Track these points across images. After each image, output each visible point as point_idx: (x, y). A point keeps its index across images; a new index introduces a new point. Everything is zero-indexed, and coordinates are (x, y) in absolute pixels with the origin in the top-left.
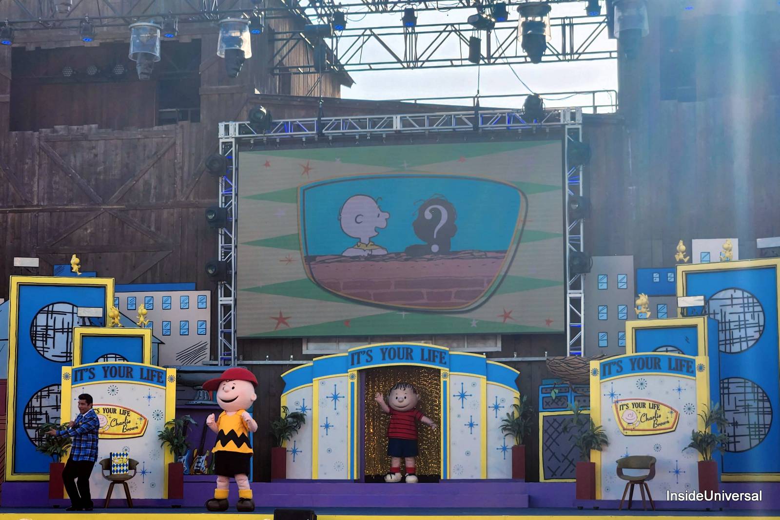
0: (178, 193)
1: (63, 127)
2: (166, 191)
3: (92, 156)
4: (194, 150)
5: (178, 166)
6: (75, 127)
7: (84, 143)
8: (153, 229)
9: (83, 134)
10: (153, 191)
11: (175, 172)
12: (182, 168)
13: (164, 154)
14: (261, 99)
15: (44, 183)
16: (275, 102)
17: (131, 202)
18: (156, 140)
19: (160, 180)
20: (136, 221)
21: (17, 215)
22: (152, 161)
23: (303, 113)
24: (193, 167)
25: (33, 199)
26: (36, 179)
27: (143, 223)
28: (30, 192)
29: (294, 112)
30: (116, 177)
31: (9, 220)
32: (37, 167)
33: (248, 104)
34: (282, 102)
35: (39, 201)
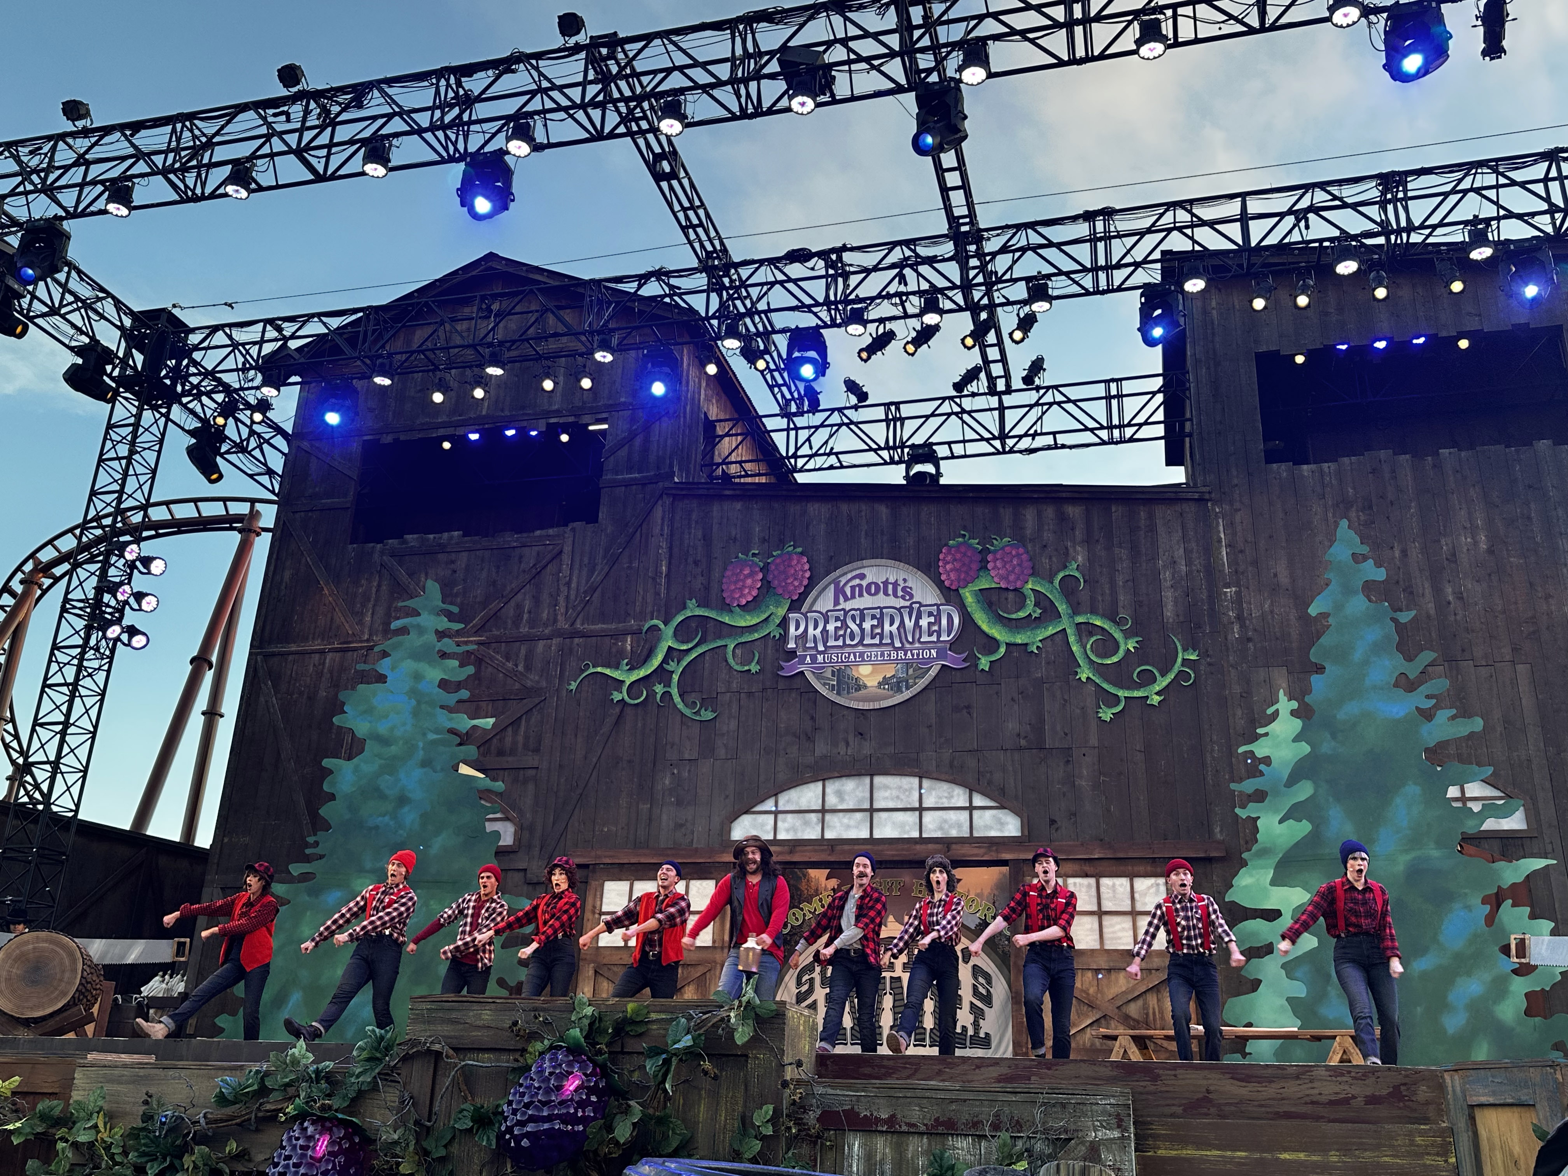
0: (559, 617)
1: (415, 536)
2: (545, 615)
3: (450, 572)
4: (586, 560)
5: (563, 582)
6: (431, 536)
7: (440, 556)
8: (521, 668)
9: (440, 544)
10: (526, 616)
11: (558, 589)
12: (568, 584)
13: (547, 565)
14: (682, 489)
15: (381, 611)
16: (701, 492)
17: (496, 632)
18: (536, 548)
19: (537, 600)
20: (499, 657)
21: (339, 655)
22: (527, 577)
23: (738, 505)
24: (584, 582)
25: (363, 633)
26: (370, 605)
27: (508, 660)
28: (361, 623)
29: (726, 505)
30: (478, 600)
31: (327, 661)
32: (374, 590)
33: (665, 496)
34: (711, 492)
35: (370, 635)
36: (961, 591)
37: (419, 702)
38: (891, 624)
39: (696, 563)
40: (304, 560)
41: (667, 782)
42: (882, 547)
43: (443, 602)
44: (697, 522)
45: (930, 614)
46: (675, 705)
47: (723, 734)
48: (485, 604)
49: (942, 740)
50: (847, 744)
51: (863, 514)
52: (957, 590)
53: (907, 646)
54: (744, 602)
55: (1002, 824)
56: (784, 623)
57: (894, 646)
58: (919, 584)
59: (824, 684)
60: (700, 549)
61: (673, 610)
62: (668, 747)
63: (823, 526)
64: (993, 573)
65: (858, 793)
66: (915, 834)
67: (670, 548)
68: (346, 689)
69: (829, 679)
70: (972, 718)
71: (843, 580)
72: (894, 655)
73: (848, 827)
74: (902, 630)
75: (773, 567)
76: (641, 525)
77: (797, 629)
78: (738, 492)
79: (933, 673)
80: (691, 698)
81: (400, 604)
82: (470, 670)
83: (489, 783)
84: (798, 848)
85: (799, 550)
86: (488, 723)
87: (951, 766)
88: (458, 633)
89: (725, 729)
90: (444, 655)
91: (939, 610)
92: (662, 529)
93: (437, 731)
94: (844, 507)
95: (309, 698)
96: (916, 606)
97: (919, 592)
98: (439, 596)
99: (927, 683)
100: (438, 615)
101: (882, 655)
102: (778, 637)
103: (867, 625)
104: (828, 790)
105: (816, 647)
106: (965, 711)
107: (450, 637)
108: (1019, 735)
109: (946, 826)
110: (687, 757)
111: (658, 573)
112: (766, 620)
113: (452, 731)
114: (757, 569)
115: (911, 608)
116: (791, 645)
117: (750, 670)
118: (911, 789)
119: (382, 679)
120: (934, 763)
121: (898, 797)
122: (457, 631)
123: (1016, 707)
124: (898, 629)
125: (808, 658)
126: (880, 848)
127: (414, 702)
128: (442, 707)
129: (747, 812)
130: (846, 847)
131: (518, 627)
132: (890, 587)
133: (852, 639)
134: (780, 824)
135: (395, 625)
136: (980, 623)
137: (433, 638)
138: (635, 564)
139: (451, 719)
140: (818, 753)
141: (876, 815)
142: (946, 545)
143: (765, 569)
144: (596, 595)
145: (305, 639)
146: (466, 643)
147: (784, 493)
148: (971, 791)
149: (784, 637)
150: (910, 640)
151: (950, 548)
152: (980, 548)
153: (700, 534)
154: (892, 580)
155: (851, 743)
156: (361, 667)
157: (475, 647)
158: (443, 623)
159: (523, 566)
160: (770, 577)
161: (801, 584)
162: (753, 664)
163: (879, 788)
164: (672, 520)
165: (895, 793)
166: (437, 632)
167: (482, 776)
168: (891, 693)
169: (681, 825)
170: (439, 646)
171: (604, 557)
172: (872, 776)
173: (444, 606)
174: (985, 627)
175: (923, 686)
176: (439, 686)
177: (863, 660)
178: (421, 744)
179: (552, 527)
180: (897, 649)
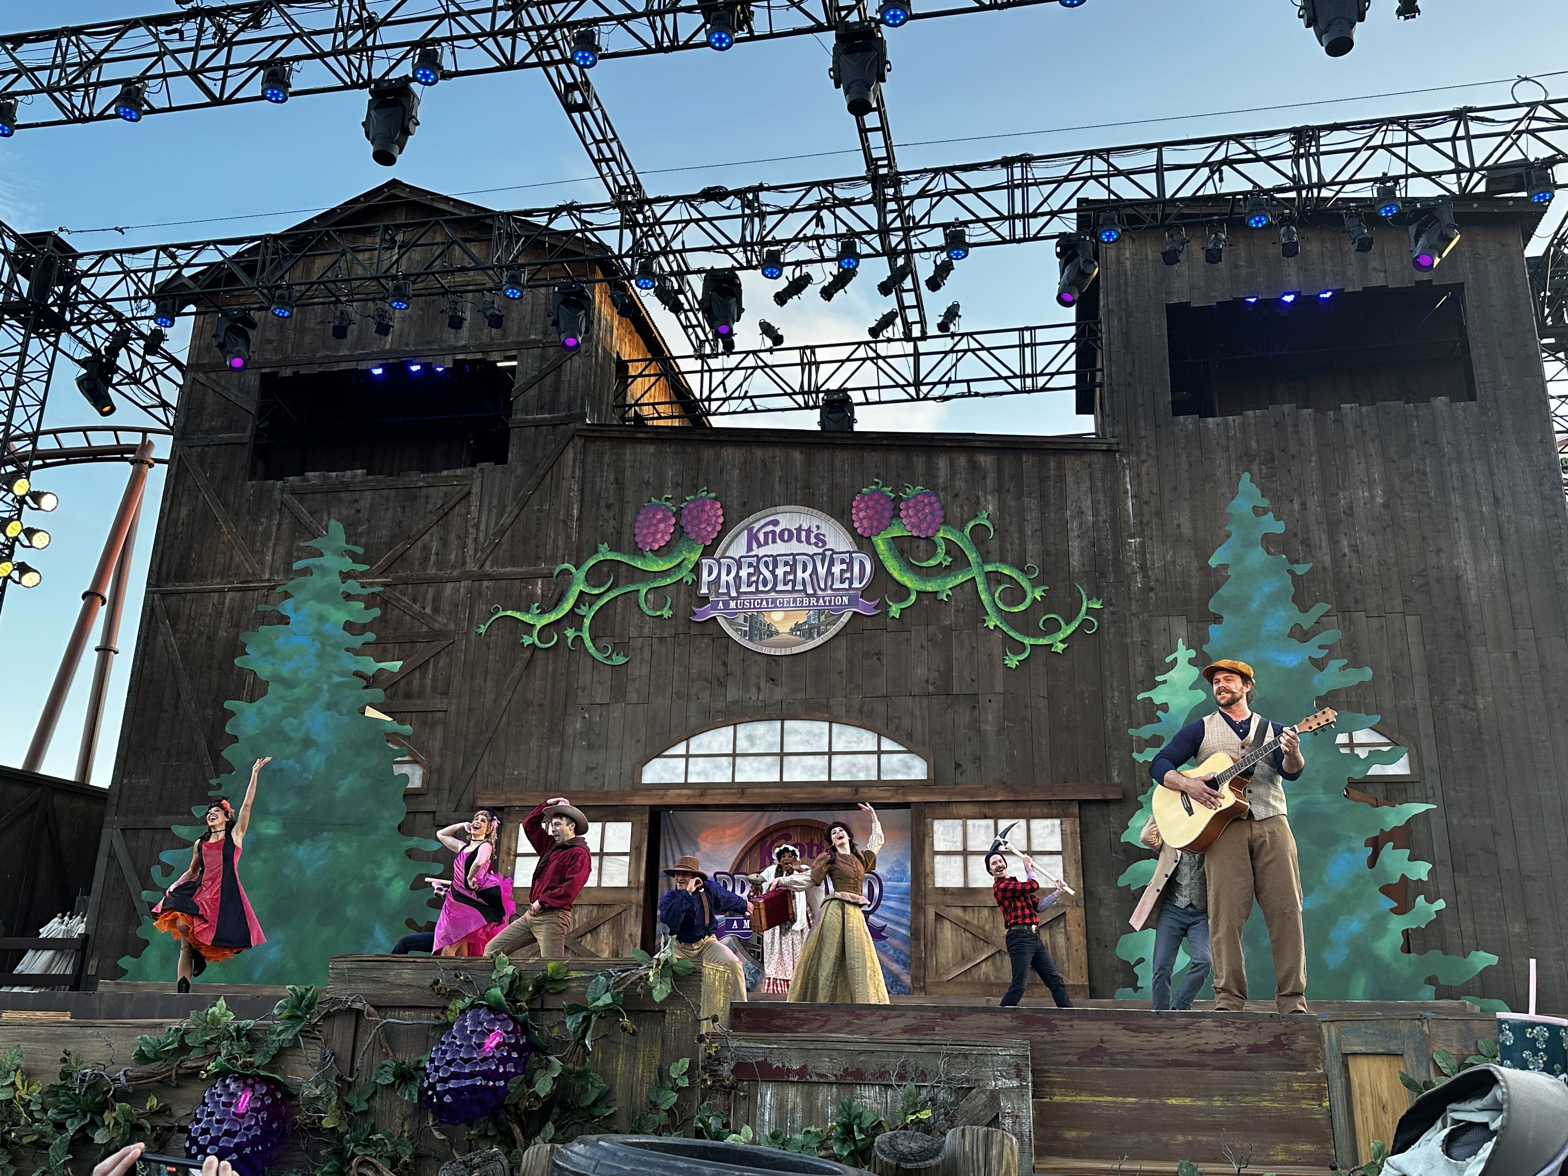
0: (468, 560)
1: (317, 473)
2: (453, 557)
3: (354, 511)
4: (495, 502)
5: (472, 523)
6: (334, 474)
7: (343, 495)
8: (428, 610)
9: (342, 483)
10: (433, 558)
11: (467, 531)
12: (477, 526)
13: (454, 506)
14: (594, 431)
15: (281, 550)
16: (612, 434)
17: (401, 574)
18: (444, 488)
19: (444, 542)
20: (405, 599)
21: (239, 594)
22: (435, 518)
23: (651, 449)
24: (493, 524)
25: (263, 572)
26: (271, 544)
27: (415, 601)
28: (261, 562)
29: (639, 448)
30: (383, 540)
31: (227, 600)
32: (274, 528)
33: (576, 438)
34: (624, 435)
35: (271, 575)
36: (874, 539)
37: (323, 645)
38: (804, 571)
39: (608, 507)
40: (201, 497)
41: (578, 726)
42: (796, 493)
43: (347, 543)
44: (609, 465)
45: (843, 561)
46: (586, 650)
47: (634, 680)
48: (390, 545)
49: (852, 686)
50: (759, 689)
51: (777, 459)
52: (870, 538)
53: (819, 592)
54: (656, 547)
55: (909, 768)
56: (697, 569)
57: (806, 593)
58: (832, 531)
59: (737, 630)
60: (612, 492)
61: (585, 555)
62: (579, 691)
63: (737, 472)
64: (905, 521)
65: (768, 737)
66: (825, 778)
67: (582, 491)
68: (247, 629)
69: (742, 625)
70: (882, 664)
71: (757, 526)
72: (806, 601)
73: (759, 770)
74: (814, 577)
75: (686, 512)
76: (551, 468)
77: (710, 574)
78: (651, 435)
79: (845, 619)
80: (603, 642)
81: (302, 544)
82: (376, 612)
83: (396, 727)
84: (709, 792)
85: (713, 495)
86: (395, 666)
87: (861, 711)
88: (363, 574)
89: (637, 673)
90: (348, 597)
91: (851, 558)
92: (574, 472)
93: (342, 674)
94: (759, 453)
95: (209, 638)
96: (828, 553)
97: (832, 539)
98: (343, 536)
99: (838, 629)
100: (343, 556)
101: (795, 601)
102: (690, 582)
103: (780, 572)
104: (739, 735)
105: (728, 593)
106: (875, 658)
107: (354, 578)
108: (927, 681)
109: (855, 770)
110: (598, 701)
111: (569, 516)
112: (679, 565)
113: (358, 674)
114: (670, 514)
115: (823, 555)
116: (704, 590)
117: (662, 615)
118: (821, 733)
119: (284, 620)
120: (844, 708)
121: (808, 742)
122: (362, 572)
123: (925, 653)
124: (811, 575)
125: (721, 603)
126: (790, 791)
127: (318, 644)
128: (347, 650)
129: (658, 756)
130: (757, 790)
131: (425, 569)
132: (803, 533)
133: (765, 586)
134: (690, 767)
135: (297, 566)
136: (891, 571)
137: (336, 579)
138: (546, 507)
139: (357, 662)
140: (729, 698)
141: (786, 759)
142: (860, 492)
143: (678, 514)
144: (505, 538)
145: (203, 577)
146: (372, 584)
147: (699, 437)
148: (879, 735)
149: (697, 583)
150: (823, 586)
151: (863, 495)
152: (893, 496)
153: (612, 477)
154: (805, 527)
155: (762, 688)
156: (262, 607)
157: (381, 589)
158: (348, 564)
159: (430, 507)
160: (683, 522)
161: (714, 529)
162: (666, 609)
163: (790, 733)
164: (583, 462)
165: (805, 737)
166: (341, 573)
167: (390, 719)
168: (803, 639)
169: (592, 769)
170: (343, 587)
171: (514, 499)
172: (783, 721)
173: (348, 547)
174: (896, 575)
175: (834, 633)
176: (344, 628)
177: (776, 607)
178: (326, 687)
179: (460, 467)
180: (809, 596)
